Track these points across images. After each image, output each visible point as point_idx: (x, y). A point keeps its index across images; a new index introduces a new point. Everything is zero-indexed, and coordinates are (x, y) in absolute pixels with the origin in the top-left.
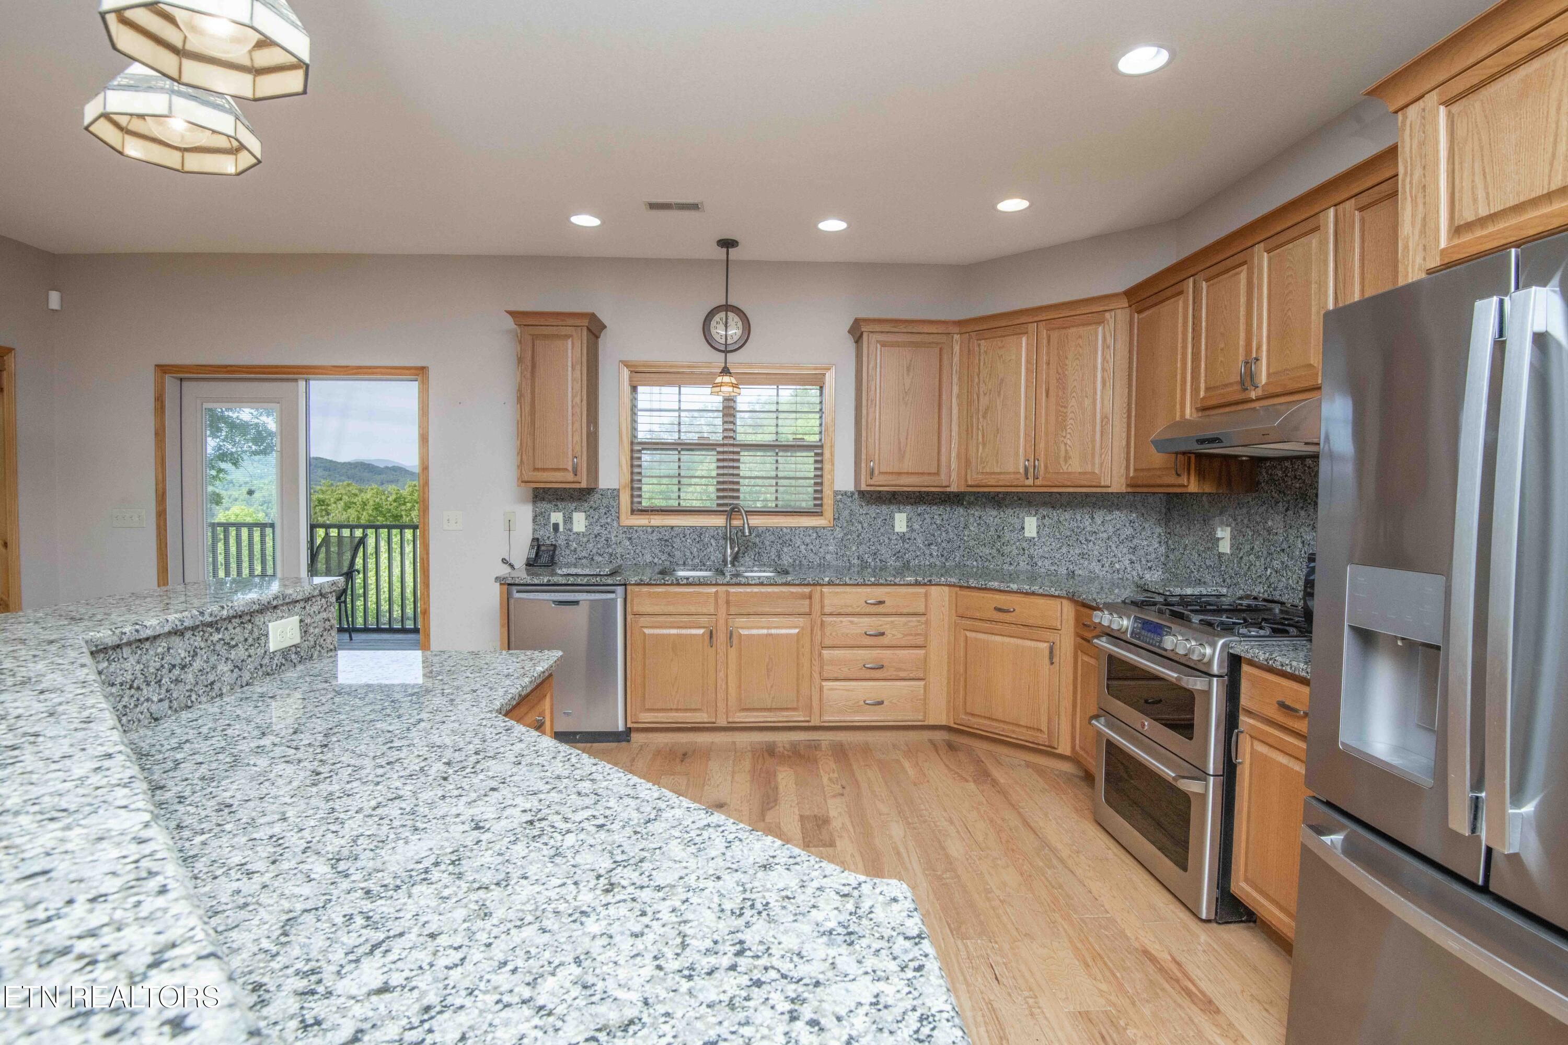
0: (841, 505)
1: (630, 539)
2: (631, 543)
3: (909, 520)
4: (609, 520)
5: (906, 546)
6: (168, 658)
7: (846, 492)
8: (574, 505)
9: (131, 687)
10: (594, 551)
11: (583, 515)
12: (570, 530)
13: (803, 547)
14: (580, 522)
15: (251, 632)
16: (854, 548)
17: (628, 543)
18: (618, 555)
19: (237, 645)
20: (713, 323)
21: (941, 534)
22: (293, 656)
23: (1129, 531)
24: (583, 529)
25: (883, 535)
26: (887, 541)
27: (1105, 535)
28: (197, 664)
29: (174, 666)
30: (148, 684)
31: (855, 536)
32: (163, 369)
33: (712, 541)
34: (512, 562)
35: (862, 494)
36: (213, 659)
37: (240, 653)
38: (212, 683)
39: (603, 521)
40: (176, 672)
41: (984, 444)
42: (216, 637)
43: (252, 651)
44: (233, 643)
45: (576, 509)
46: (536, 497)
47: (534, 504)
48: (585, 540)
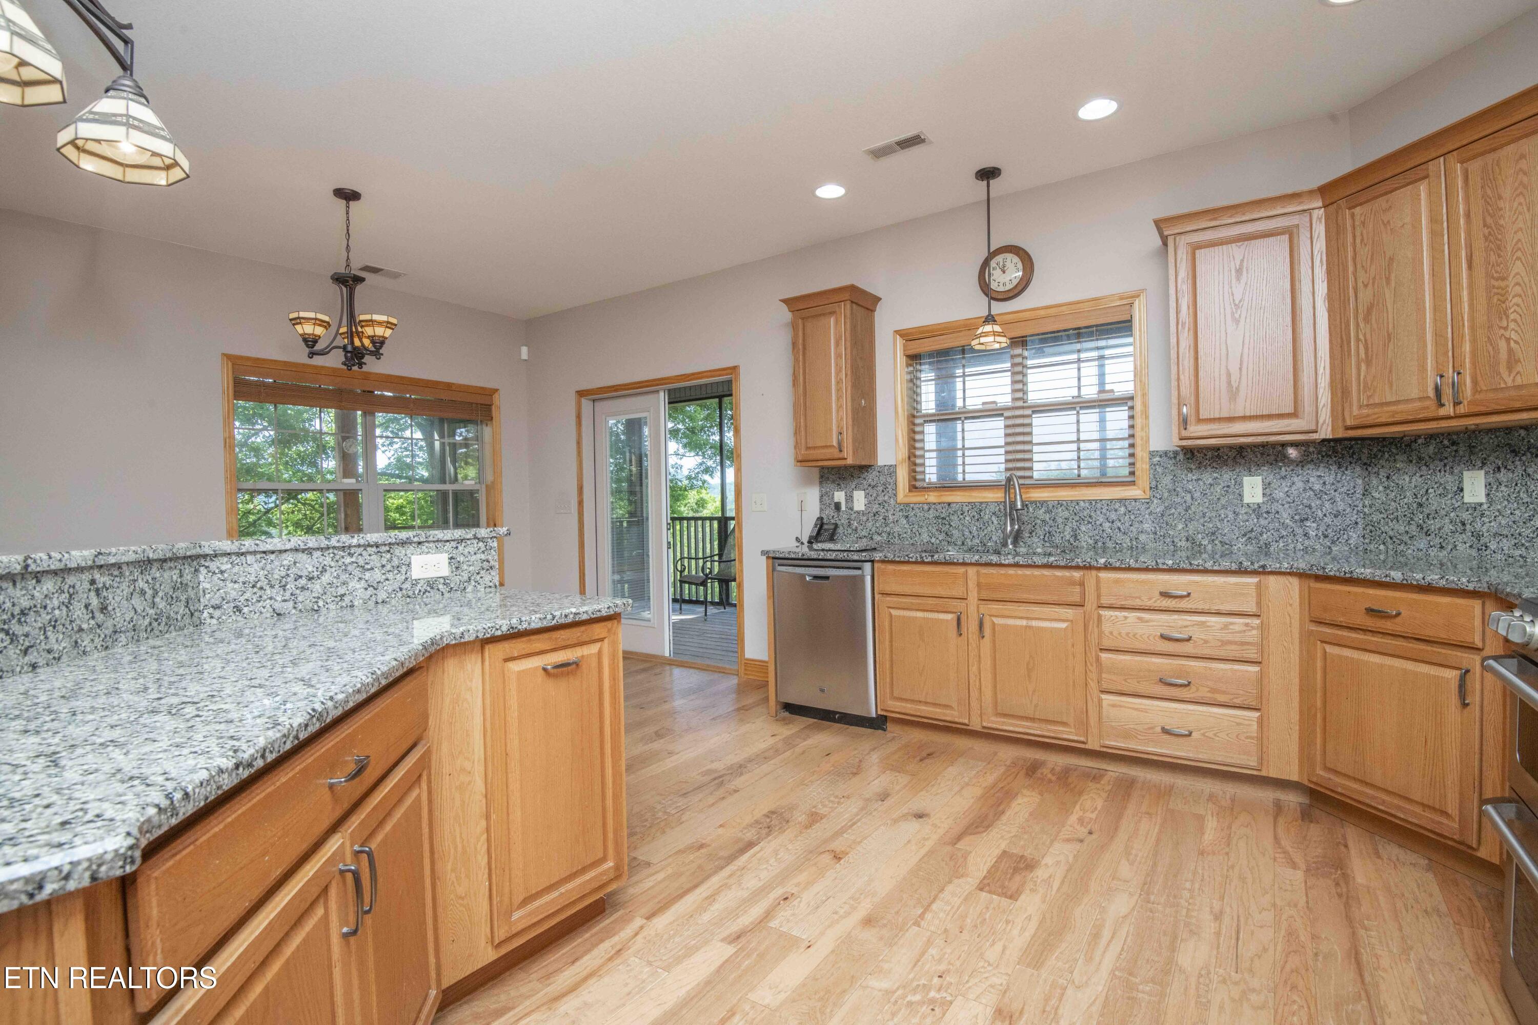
0: (1159, 470)
1: (907, 517)
2: (908, 522)
3: (1267, 485)
4: (887, 498)
5: (1263, 522)
6: (293, 570)
7: (1166, 453)
8: (854, 482)
9: (253, 586)
10: (874, 530)
11: (862, 493)
12: (852, 509)
13: (1107, 525)
14: (860, 501)
15: (390, 561)
16: (1180, 526)
17: (905, 522)
18: (895, 535)
19: (372, 569)
20: (991, 269)
21: (1322, 505)
22: (441, 587)
24: (863, 508)
25: (1224, 507)
26: (1231, 516)
28: (326, 578)
29: (301, 577)
30: (272, 587)
31: (1180, 509)
32: (581, 394)
33: (993, 518)
34: (802, 540)
36: (344, 577)
37: (377, 575)
38: (342, 596)
39: (881, 499)
40: (303, 582)
41: (1369, 363)
42: (348, 560)
43: (390, 576)
44: (368, 567)
45: (856, 488)
46: (822, 477)
47: (821, 484)
48: (865, 519)
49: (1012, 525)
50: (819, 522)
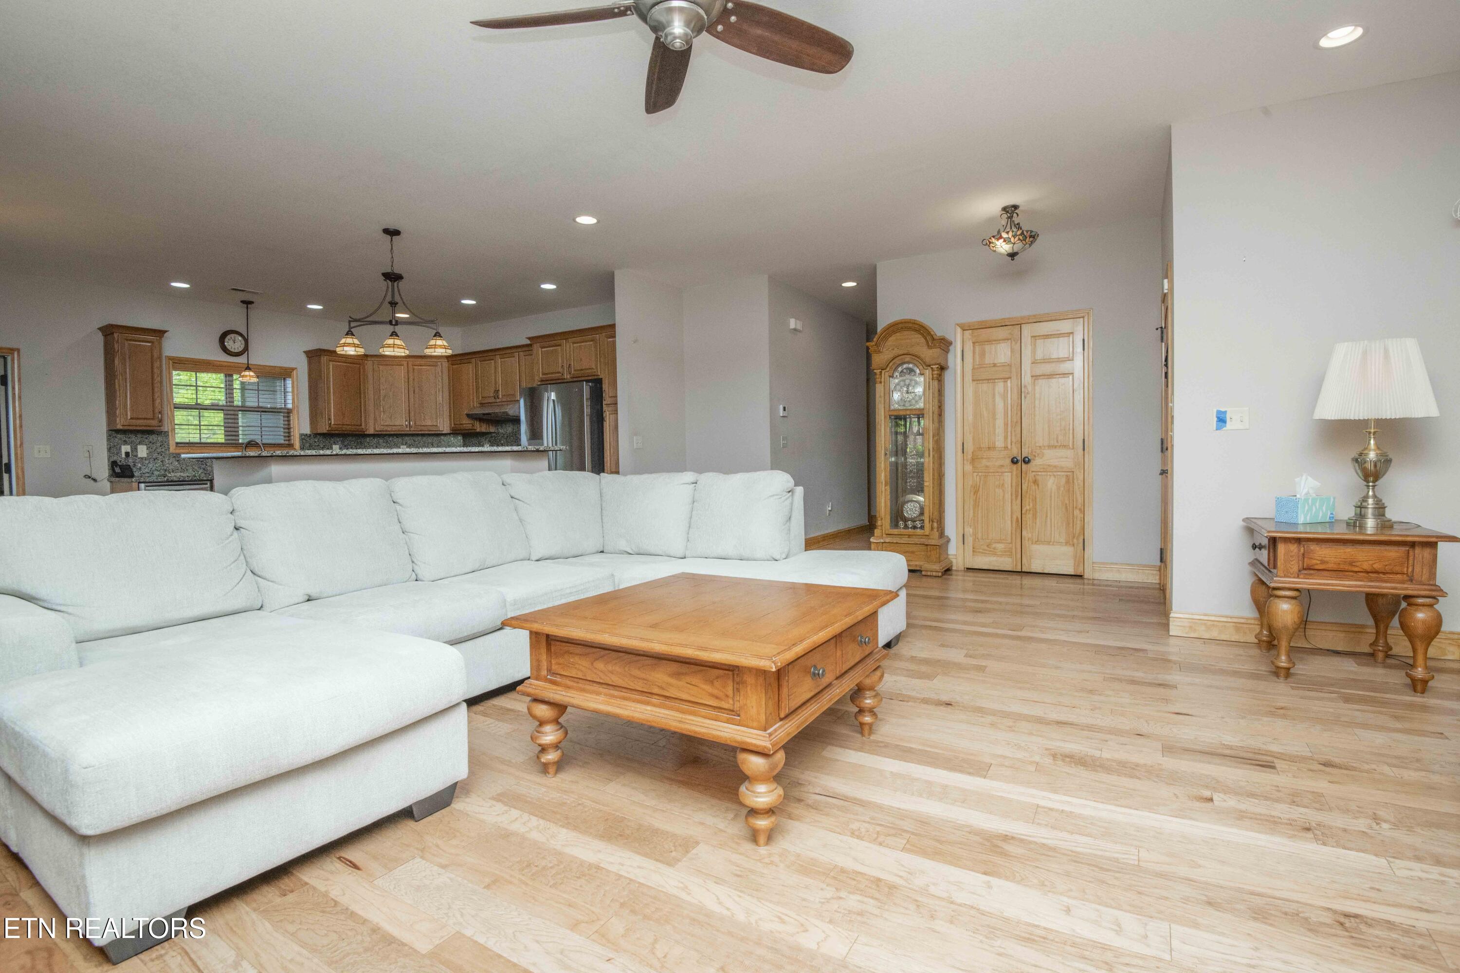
1: (178, 461)
2: (179, 463)
3: (340, 448)
4: (163, 450)
7: (306, 434)
8: (139, 440)
10: (154, 468)
11: (145, 447)
12: (136, 456)
14: (142, 451)
17: (177, 463)
18: (171, 471)
20: (226, 340)
24: (145, 455)
34: (94, 476)
35: (316, 435)
39: (159, 450)
45: (140, 443)
46: (110, 436)
47: (108, 440)
48: (147, 462)
50: (113, 464)
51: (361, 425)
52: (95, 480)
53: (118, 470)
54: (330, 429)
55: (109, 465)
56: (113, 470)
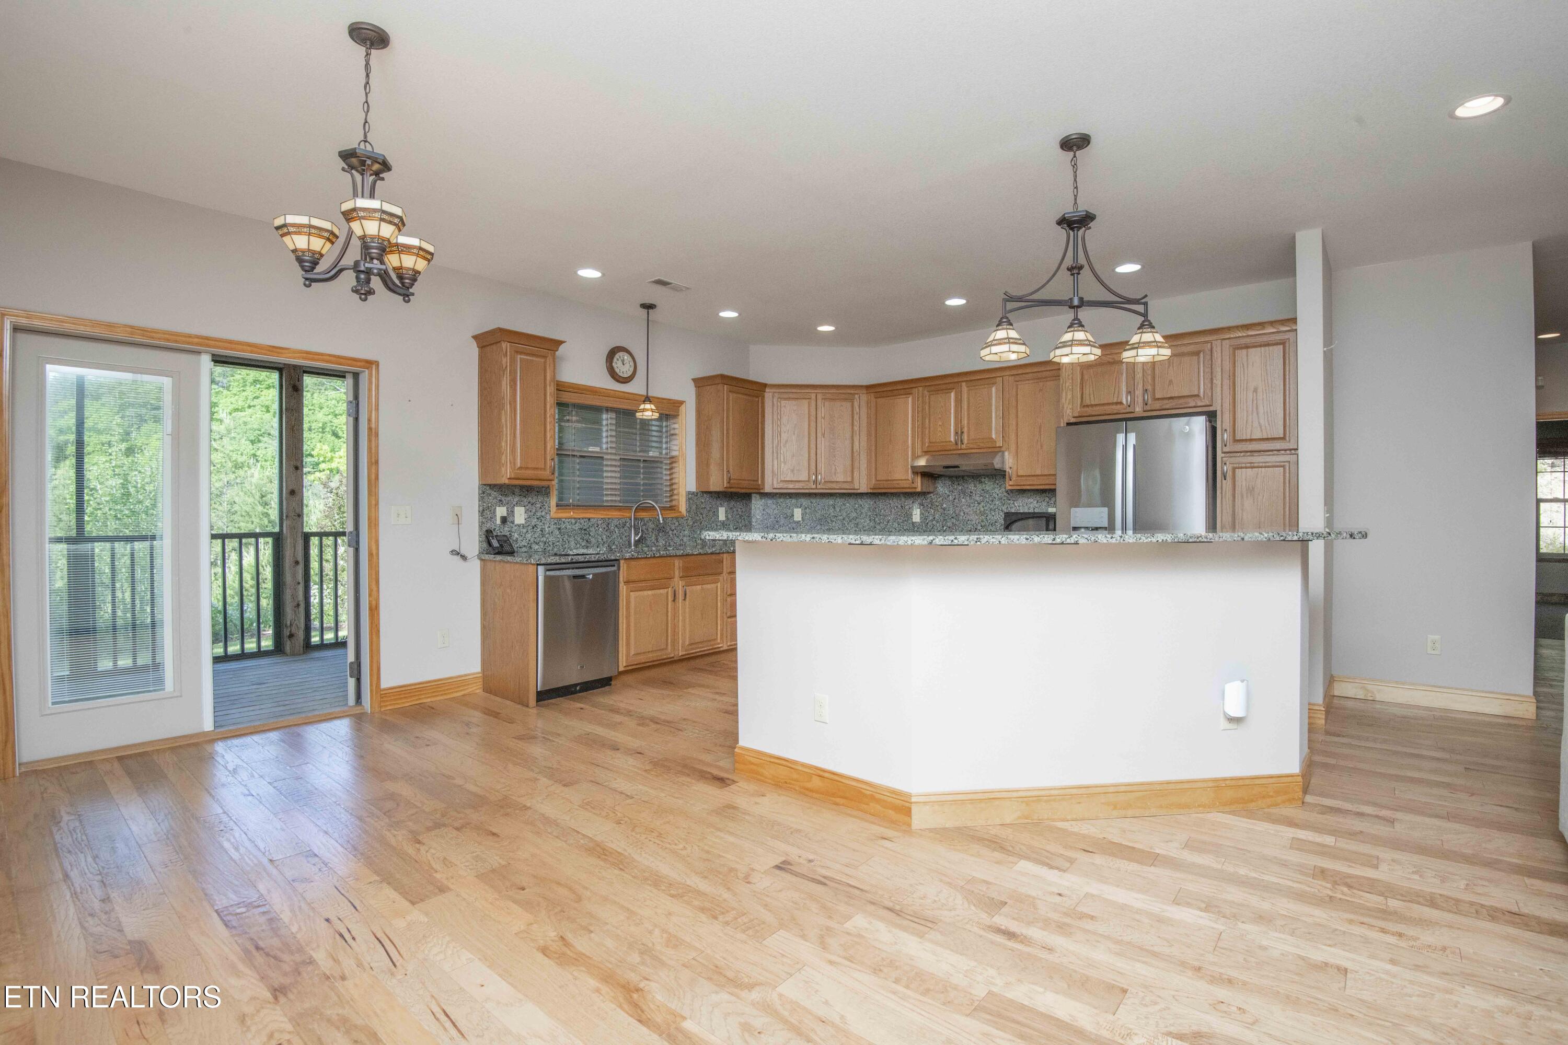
0: (691, 502)
1: (559, 529)
2: (560, 533)
3: (726, 512)
4: (543, 513)
7: (692, 492)
8: (516, 499)
10: (532, 540)
11: (522, 509)
12: (513, 522)
14: (520, 516)
16: (699, 532)
17: (557, 533)
18: (550, 543)
20: (614, 360)
21: (742, 522)
23: (854, 515)
24: (523, 522)
25: (713, 522)
26: (715, 526)
27: (841, 518)
31: (699, 523)
33: (616, 529)
34: (462, 552)
35: (701, 493)
39: (539, 514)
45: (517, 504)
46: (484, 493)
47: (481, 499)
48: (525, 531)
49: (636, 534)
50: (488, 535)
51: (758, 481)
52: (464, 558)
53: (495, 543)
54: (728, 485)
55: (480, 536)
56: (490, 544)
